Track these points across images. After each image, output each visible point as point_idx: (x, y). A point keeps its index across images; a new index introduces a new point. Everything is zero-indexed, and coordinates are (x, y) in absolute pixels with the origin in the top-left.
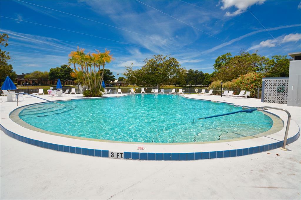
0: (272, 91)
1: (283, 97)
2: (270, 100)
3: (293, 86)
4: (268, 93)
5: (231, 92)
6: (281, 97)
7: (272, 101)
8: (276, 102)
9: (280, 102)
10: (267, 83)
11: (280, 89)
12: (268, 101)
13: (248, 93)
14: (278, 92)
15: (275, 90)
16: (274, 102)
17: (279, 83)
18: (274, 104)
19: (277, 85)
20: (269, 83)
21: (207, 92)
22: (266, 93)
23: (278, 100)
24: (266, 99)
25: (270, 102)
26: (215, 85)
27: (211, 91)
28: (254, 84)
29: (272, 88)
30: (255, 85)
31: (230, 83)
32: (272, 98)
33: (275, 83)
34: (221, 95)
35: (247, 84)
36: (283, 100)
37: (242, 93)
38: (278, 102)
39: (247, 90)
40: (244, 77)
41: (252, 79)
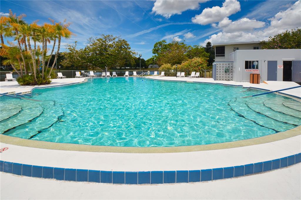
0: (221, 72)
1: (229, 76)
2: (220, 78)
3: (239, 68)
4: (219, 73)
5: (183, 74)
6: (227, 76)
7: (221, 79)
8: (224, 80)
9: (227, 80)
10: (217, 66)
11: (227, 70)
12: (219, 79)
13: (198, 74)
14: (226, 72)
15: (223, 71)
16: (223, 80)
17: (226, 66)
18: (223, 81)
19: (224, 67)
20: (219, 66)
21: (159, 74)
22: (217, 73)
23: (226, 78)
24: (217, 78)
25: (220, 80)
26: (165, 68)
27: (163, 73)
28: (201, 66)
29: (222, 69)
30: (201, 68)
31: (179, 66)
32: (222, 77)
33: (223, 66)
34: (177, 76)
35: (195, 67)
36: (229, 78)
37: (193, 74)
38: (226, 80)
39: (196, 71)
40: (192, 61)
41: (199, 62)
